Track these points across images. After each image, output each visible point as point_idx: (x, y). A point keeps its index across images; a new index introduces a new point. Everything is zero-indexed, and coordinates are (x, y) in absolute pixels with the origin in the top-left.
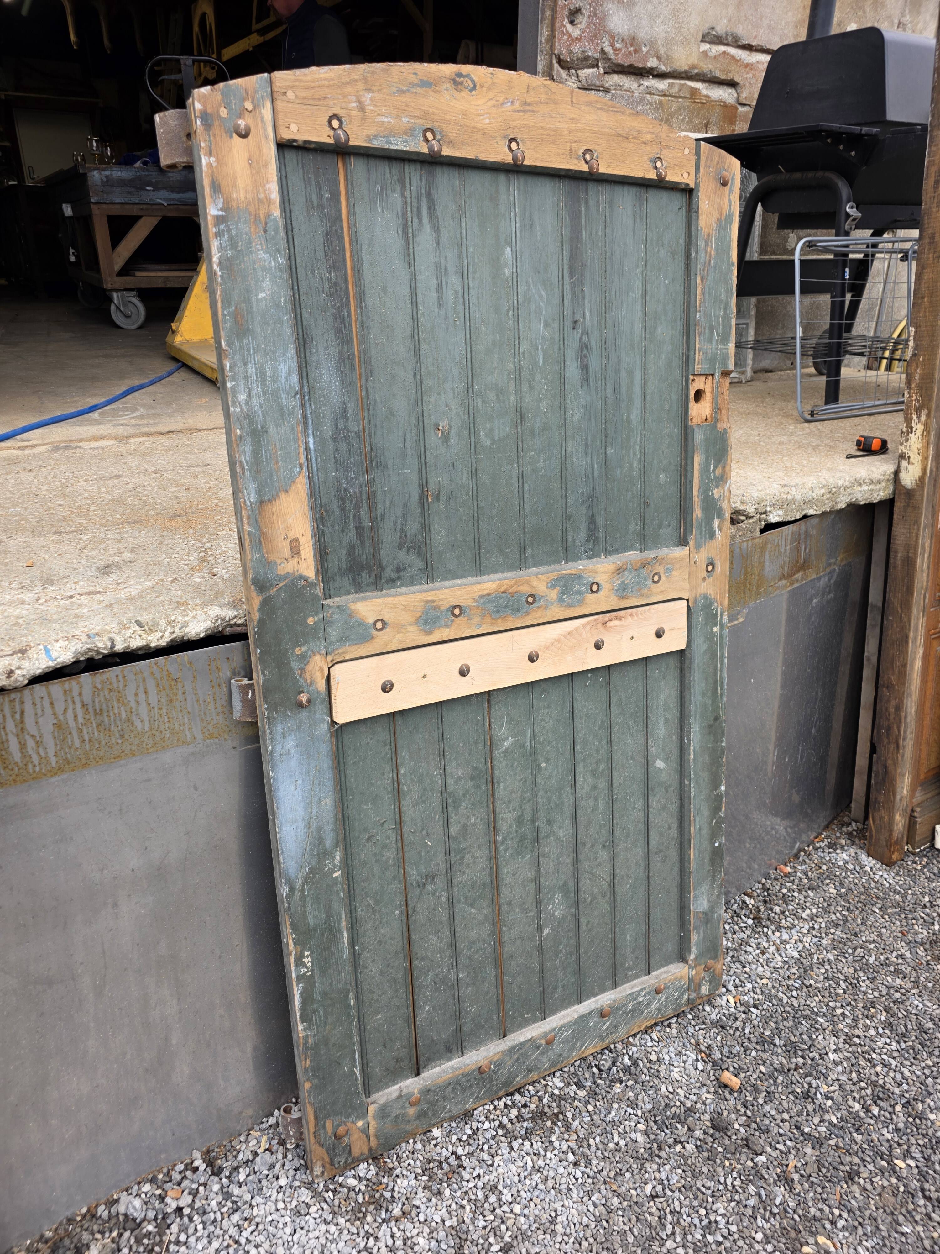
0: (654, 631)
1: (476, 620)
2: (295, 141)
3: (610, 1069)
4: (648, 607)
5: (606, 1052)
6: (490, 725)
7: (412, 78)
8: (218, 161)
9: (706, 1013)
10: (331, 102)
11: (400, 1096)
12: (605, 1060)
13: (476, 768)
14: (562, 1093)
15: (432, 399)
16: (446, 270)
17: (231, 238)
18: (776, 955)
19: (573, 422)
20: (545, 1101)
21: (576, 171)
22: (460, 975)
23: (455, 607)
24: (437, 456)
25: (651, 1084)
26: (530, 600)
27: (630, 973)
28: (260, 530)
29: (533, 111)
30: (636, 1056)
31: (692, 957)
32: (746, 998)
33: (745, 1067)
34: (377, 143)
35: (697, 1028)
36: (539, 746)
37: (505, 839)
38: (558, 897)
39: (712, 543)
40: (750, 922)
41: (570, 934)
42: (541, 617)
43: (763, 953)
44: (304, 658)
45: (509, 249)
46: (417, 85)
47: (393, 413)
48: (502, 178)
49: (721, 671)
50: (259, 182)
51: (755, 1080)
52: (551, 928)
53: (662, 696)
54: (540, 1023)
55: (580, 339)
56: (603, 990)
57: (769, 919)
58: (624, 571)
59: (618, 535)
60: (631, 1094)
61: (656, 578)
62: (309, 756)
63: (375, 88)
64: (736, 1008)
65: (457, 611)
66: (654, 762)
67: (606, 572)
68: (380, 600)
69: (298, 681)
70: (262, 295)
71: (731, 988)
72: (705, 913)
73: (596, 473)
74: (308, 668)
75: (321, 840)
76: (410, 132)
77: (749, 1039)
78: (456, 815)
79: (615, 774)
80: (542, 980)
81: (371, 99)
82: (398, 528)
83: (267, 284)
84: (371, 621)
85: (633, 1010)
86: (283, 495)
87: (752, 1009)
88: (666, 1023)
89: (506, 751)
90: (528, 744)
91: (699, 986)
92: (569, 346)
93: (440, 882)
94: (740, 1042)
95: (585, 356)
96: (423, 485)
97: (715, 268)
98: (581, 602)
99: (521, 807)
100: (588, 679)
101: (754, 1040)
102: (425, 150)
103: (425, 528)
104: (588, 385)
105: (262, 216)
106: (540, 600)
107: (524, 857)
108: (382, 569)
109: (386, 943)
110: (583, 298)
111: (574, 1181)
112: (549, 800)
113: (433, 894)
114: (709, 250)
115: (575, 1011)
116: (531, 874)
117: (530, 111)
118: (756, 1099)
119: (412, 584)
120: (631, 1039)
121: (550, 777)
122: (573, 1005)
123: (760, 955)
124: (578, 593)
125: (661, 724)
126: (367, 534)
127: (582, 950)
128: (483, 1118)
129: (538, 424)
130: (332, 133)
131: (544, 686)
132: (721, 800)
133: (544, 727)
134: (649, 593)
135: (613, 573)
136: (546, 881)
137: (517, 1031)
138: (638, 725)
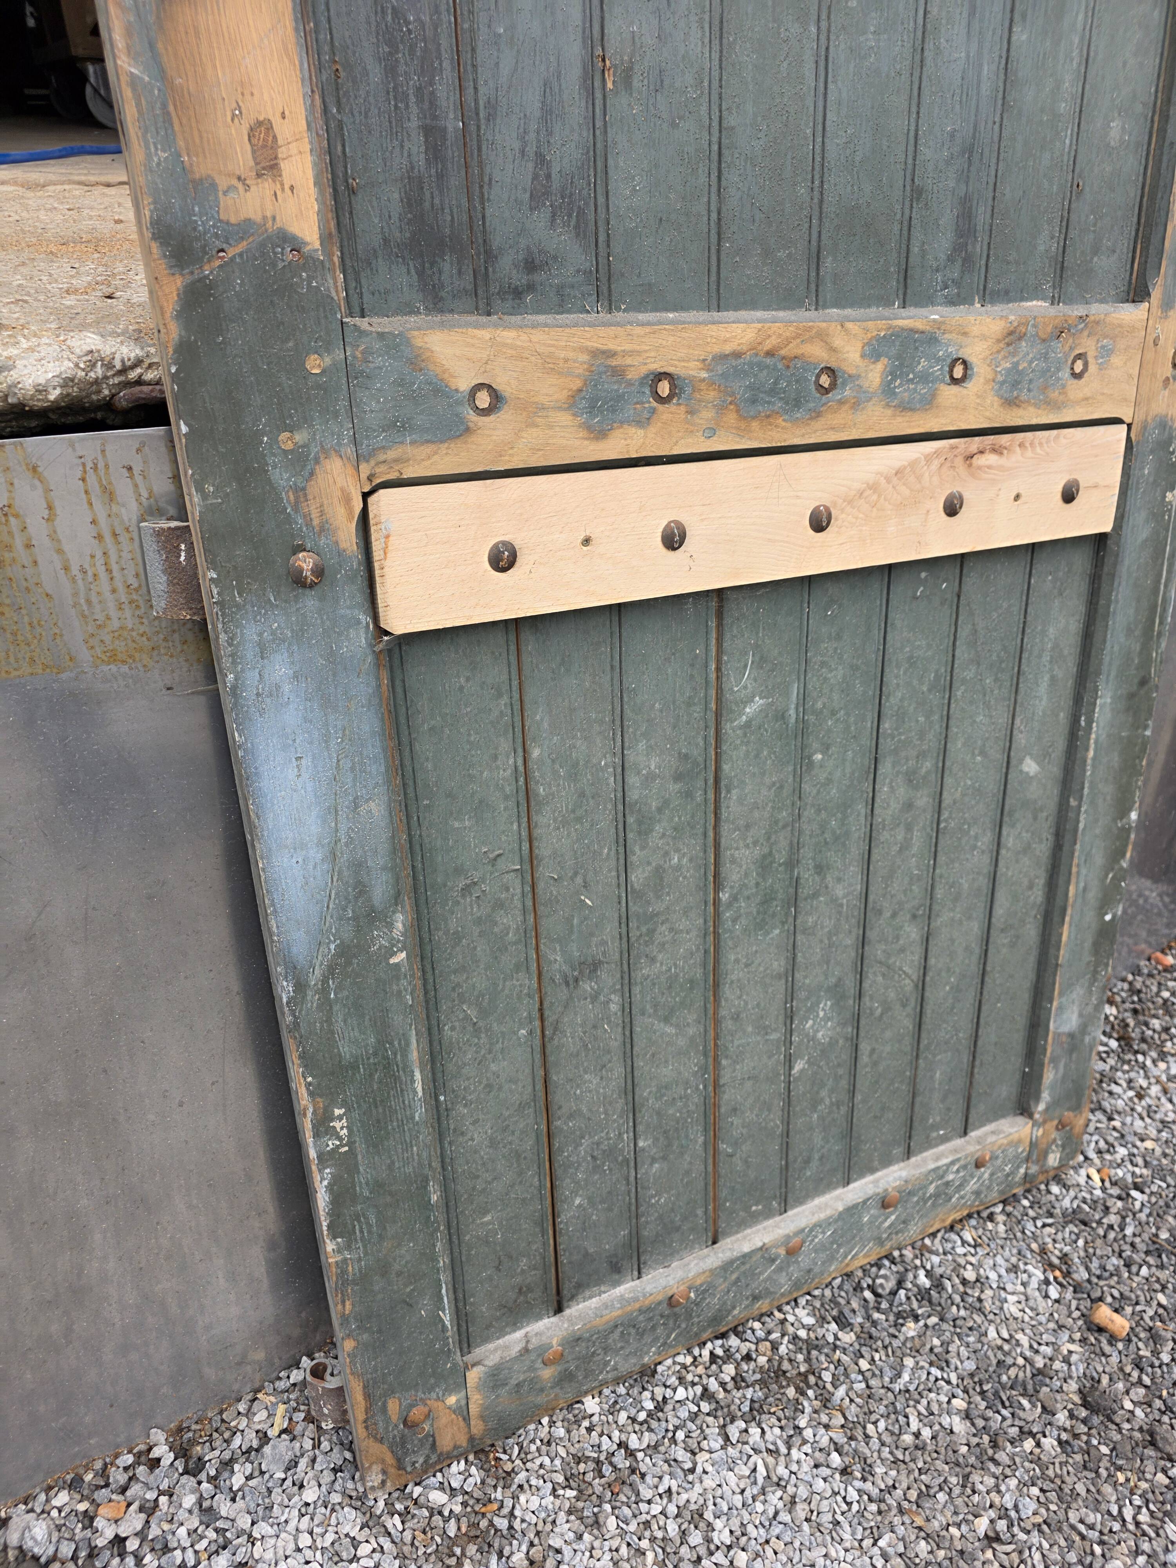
0: (1059, 488)
1: (707, 415)
3: (894, 1293)
4: (1054, 432)
5: (886, 1263)
6: (718, 669)
9: (1053, 1198)
11: (526, 1350)
12: (885, 1277)
13: (686, 756)
14: (812, 1335)
18: (1163, 1100)
20: (783, 1350)
22: (641, 1144)
23: (660, 376)
25: (971, 1324)
26: (825, 381)
27: (934, 1134)
30: (939, 1271)
31: (1041, 1107)
32: (1120, 1173)
33: (1133, 1296)
35: (1039, 1223)
36: (813, 718)
37: (734, 898)
38: (825, 1006)
40: (1114, 1044)
41: (840, 1071)
42: (843, 427)
43: (1140, 1097)
44: (300, 460)
49: (1166, 586)
51: (1152, 1318)
52: (808, 1062)
53: (1052, 631)
54: (778, 1219)
56: (887, 1162)
57: (1143, 1040)
58: (1020, 338)
59: (1013, 256)
60: (936, 1342)
61: (1079, 366)
62: (326, 702)
64: (1104, 1189)
65: (664, 388)
66: (1021, 761)
67: (984, 337)
68: (487, 334)
69: (289, 519)
71: (1092, 1155)
72: (1071, 1035)
73: (986, 89)
74: (312, 489)
75: (362, 890)
77: (1133, 1245)
78: (643, 848)
79: (948, 780)
80: (786, 1147)
82: (531, 150)
84: (464, 385)
85: (936, 1195)
87: (1134, 1193)
88: (985, 1214)
89: (748, 724)
90: (792, 712)
91: (1045, 1154)
93: (608, 977)
94: (1117, 1249)
96: (594, 37)
98: (929, 402)
99: (769, 838)
100: (919, 582)
101: (1142, 1247)
103: (596, 160)
106: (844, 384)
107: (768, 933)
108: (490, 256)
109: (500, 1088)
111: (845, 1507)
112: (823, 827)
113: (594, 998)
115: (838, 1198)
116: (779, 965)
118: (1156, 1353)
119: (561, 308)
120: (927, 1241)
121: (829, 781)
122: (835, 1188)
123: (1136, 1100)
124: (925, 378)
125: (1043, 688)
126: (453, 152)
127: (859, 1097)
128: (673, 1381)
131: (832, 589)
132: (1128, 837)
133: (825, 679)
134: (1061, 397)
135: (999, 341)
136: (805, 977)
137: (737, 1232)
138: (1000, 688)
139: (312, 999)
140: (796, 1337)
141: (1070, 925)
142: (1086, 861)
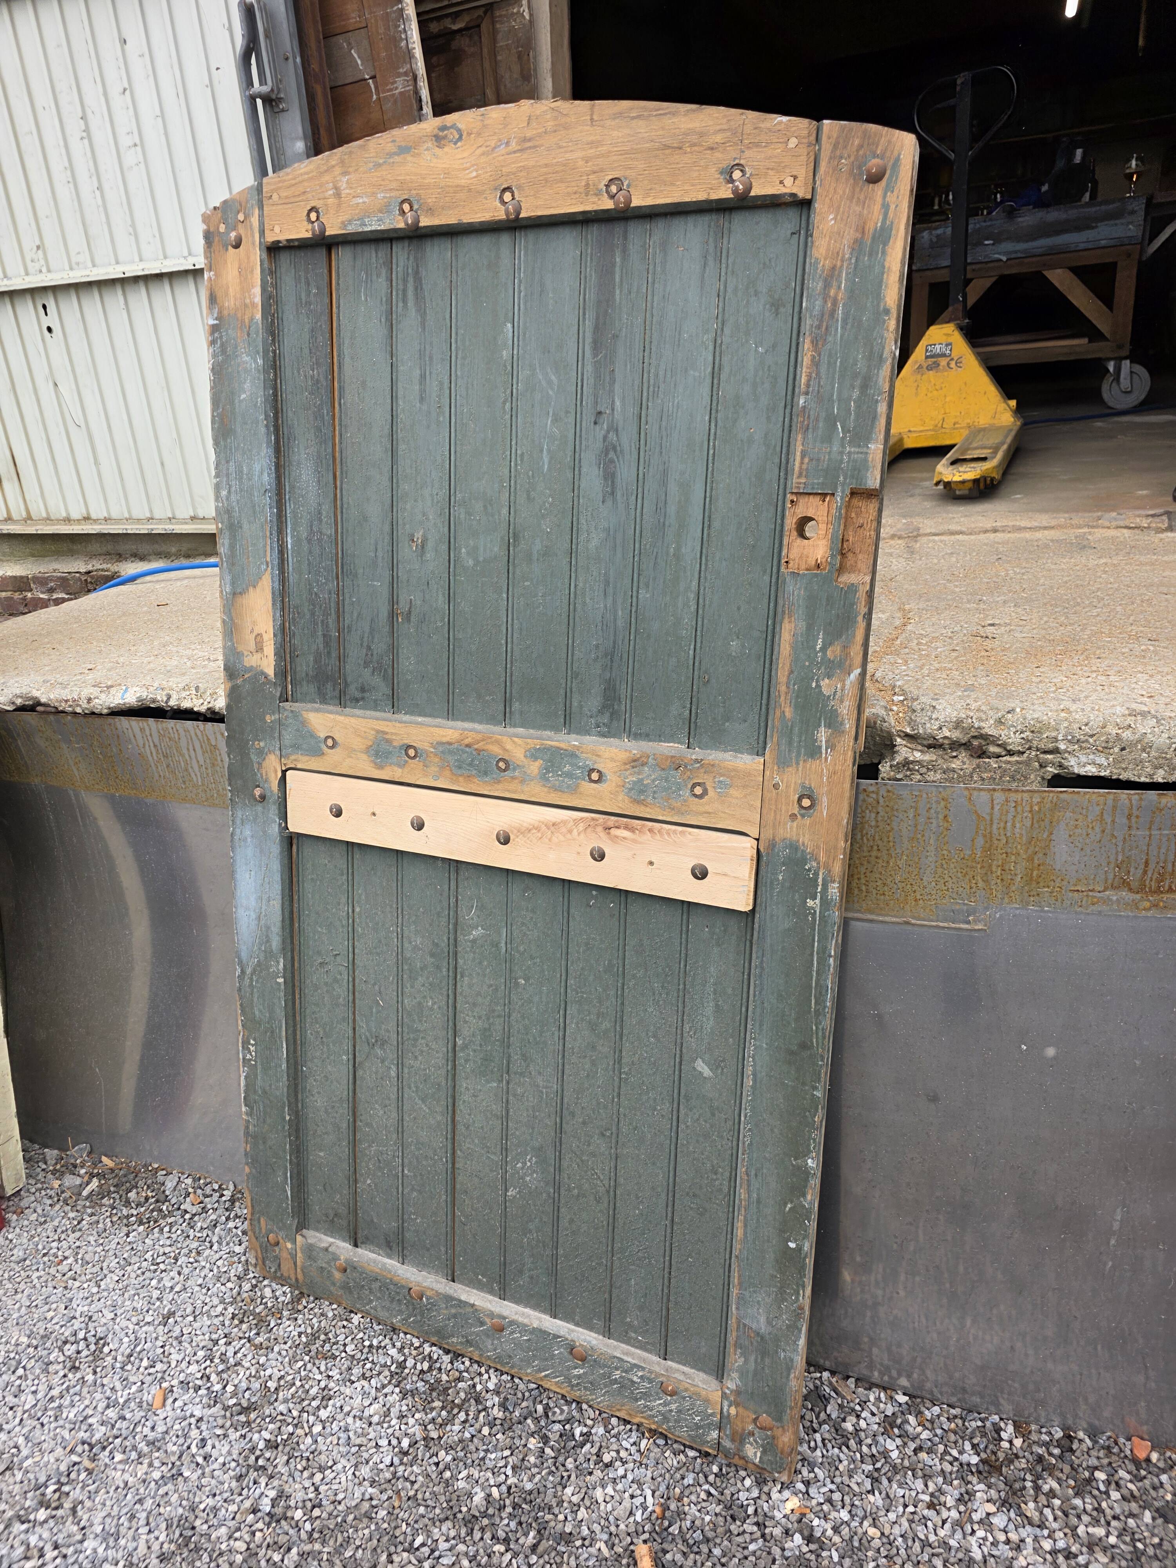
0: (689, 866)
2: (279, 242)
3: (554, 1422)
4: (680, 829)
6: (456, 902)
7: (391, 148)
8: (215, 275)
10: (309, 196)
11: (326, 1249)
13: (437, 945)
14: (483, 1394)
15: (408, 507)
16: (431, 358)
17: (222, 345)
19: (587, 549)
21: (595, 211)
22: (406, 1172)
23: (410, 747)
24: (410, 571)
26: (502, 765)
28: (232, 619)
29: (535, 147)
31: (731, 1383)
34: (351, 229)
36: (517, 955)
37: (466, 1046)
38: (530, 1160)
39: (813, 765)
41: (546, 1218)
42: (515, 792)
44: (261, 753)
45: (509, 325)
46: (395, 154)
47: (365, 519)
48: (505, 239)
49: (819, 974)
50: (245, 289)
52: (519, 1194)
53: (712, 970)
54: (497, 1299)
55: (605, 438)
56: (588, 1324)
57: (1012, 1483)
58: (643, 765)
59: (651, 715)
60: (533, 1460)
61: (698, 790)
62: (261, 851)
63: (351, 169)
64: (784, 1517)
65: (412, 752)
66: (694, 1060)
67: (612, 760)
68: (332, 716)
69: (255, 774)
70: (243, 396)
71: (813, 1494)
72: (762, 1338)
73: (620, 623)
74: (264, 765)
75: (268, 940)
76: (386, 209)
78: (412, 987)
79: (626, 1044)
80: (504, 1248)
81: (347, 182)
82: (365, 644)
83: (247, 386)
84: (322, 735)
85: (622, 1384)
86: (251, 589)
87: (797, 1538)
88: (673, 1445)
89: (474, 941)
90: (503, 946)
91: (741, 1439)
92: (587, 447)
93: (390, 1053)
95: (612, 461)
96: (393, 601)
97: (845, 321)
98: (574, 790)
99: (488, 1019)
100: (592, 897)
102: (402, 225)
103: (393, 649)
104: (614, 501)
105: (247, 321)
106: (514, 769)
107: (488, 1082)
108: (347, 685)
109: (332, 1082)
110: (613, 381)
112: (527, 1030)
113: (383, 1062)
114: (832, 292)
116: (496, 1108)
117: (530, 148)
119: (375, 708)
120: (612, 1420)
121: (531, 1001)
122: (544, 1312)
124: (569, 775)
125: (709, 1009)
126: (334, 644)
127: (561, 1251)
129: (538, 546)
130: (310, 226)
131: (529, 882)
132: (806, 1180)
133: (525, 934)
134: (684, 808)
135: (625, 764)
136: (516, 1129)
137: (467, 1286)
138: (667, 994)
139: (247, 981)
140: (474, 1386)
141: (745, 1226)
142: (756, 1175)
